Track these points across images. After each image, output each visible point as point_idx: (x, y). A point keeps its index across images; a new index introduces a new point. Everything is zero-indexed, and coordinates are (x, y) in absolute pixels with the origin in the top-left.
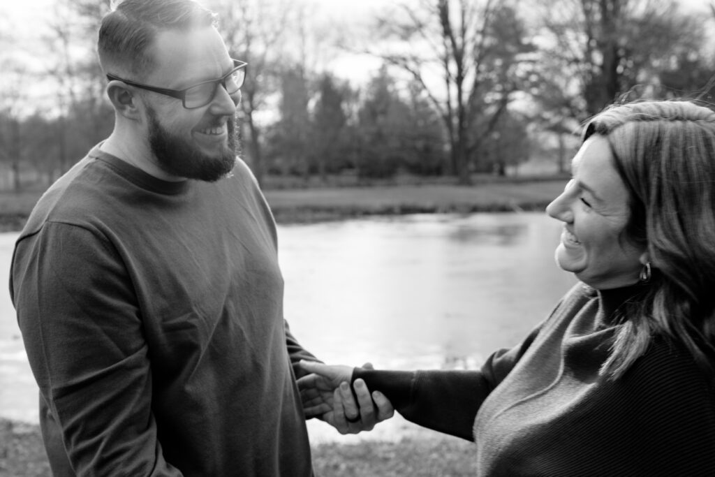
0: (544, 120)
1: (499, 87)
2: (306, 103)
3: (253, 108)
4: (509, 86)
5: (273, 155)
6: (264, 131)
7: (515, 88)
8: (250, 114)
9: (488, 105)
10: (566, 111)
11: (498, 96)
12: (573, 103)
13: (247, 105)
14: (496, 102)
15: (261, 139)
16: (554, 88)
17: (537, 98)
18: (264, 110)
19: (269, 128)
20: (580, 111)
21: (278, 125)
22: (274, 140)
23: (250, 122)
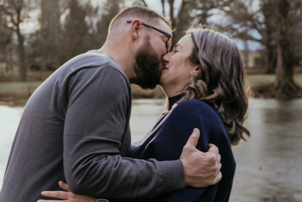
0: (234, 30)
1: (200, 5)
2: (59, 16)
3: (20, 21)
4: (208, 5)
5: (34, 56)
6: (27, 37)
7: (212, 7)
8: (17, 25)
9: (192, 19)
10: (249, 23)
11: (200, 12)
12: (255, 17)
13: (15, 18)
14: (199, 16)
15: (25, 44)
16: (241, 6)
17: (228, 13)
18: (27, 22)
19: (32, 35)
20: (260, 23)
21: (37, 32)
22: (34, 44)
23: (18, 31)
